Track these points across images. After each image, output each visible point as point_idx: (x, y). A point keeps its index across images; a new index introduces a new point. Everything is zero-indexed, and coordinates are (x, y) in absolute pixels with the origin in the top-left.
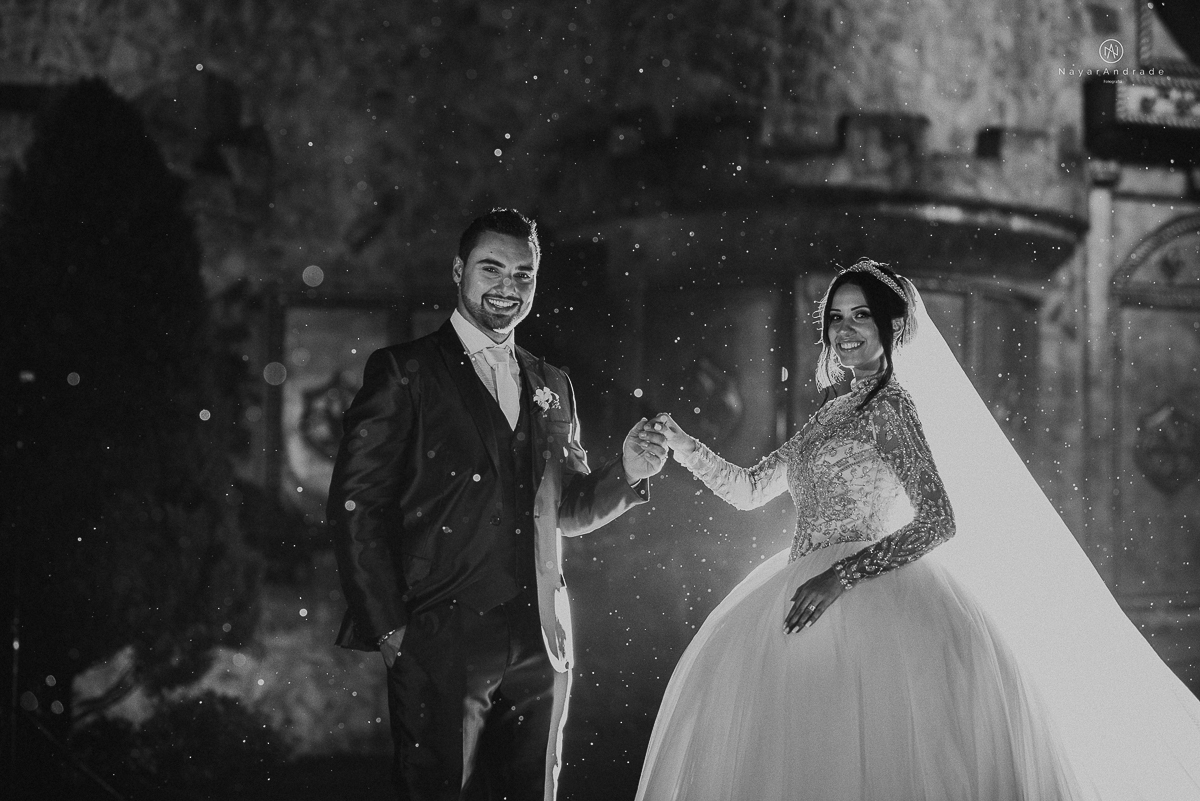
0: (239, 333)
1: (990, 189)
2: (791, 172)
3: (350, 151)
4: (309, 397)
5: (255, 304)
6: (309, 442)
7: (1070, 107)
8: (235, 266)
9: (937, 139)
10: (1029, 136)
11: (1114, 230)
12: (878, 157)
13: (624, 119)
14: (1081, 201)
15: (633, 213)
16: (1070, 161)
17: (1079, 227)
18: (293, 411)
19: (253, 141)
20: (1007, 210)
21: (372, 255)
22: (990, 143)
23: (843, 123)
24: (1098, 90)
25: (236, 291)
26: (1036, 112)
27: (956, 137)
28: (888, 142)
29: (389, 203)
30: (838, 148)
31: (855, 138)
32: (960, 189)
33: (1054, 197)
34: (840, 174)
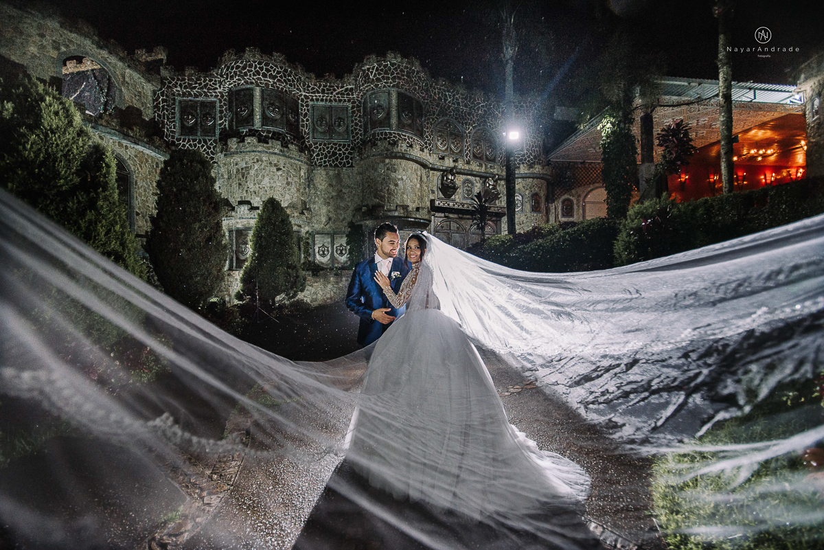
0: (308, 238)
1: (418, 216)
2: (389, 214)
3: (324, 210)
4: (319, 248)
5: (310, 234)
6: (319, 254)
7: (428, 204)
8: (307, 228)
9: (410, 209)
10: (423, 208)
11: (435, 222)
12: (402, 211)
13: (364, 206)
14: (430, 218)
15: (366, 220)
16: (429, 212)
17: (430, 221)
18: (317, 250)
19: (309, 209)
20: (420, 219)
21: (327, 227)
22: (418, 209)
23: (397, 206)
24: (432, 202)
25: (307, 232)
26: (423, 205)
27: (413, 208)
28: (403, 209)
29: (330, 219)
30: (396, 210)
31: (398, 208)
32: (414, 216)
33: (427, 217)
34: (396, 214)
